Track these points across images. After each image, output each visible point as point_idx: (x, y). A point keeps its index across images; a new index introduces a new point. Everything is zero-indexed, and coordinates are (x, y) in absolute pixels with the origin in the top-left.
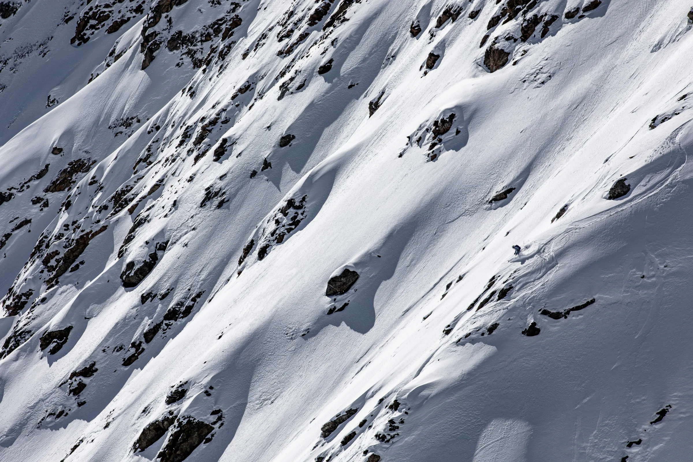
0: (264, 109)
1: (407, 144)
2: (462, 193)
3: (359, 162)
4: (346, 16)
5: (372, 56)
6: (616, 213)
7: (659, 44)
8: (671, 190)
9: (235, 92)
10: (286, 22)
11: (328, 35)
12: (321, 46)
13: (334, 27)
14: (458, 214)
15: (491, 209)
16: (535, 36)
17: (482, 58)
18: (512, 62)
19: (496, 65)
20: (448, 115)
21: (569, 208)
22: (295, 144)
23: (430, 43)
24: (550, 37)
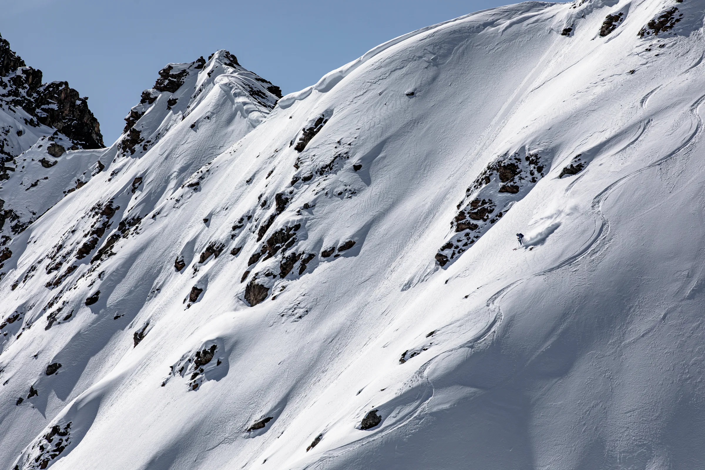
0: (32, 338)
1: (170, 374)
2: (222, 422)
3: (123, 391)
4: (114, 250)
5: (138, 289)
6: (367, 443)
7: (409, 283)
8: (419, 422)
9: (3, 321)
10: (55, 255)
11: (96, 268)
12: (88, 278)
13: (102, 260)
14: (218, 442)
15: (249, 438)
16: (293, 273)
17: (243, 292)
18: (271, 297)
19: (256, 300)
20: (210, 346)
21: (324, 437)
22: (60, 373)
23: (193, 277)
24: (307, 274)
